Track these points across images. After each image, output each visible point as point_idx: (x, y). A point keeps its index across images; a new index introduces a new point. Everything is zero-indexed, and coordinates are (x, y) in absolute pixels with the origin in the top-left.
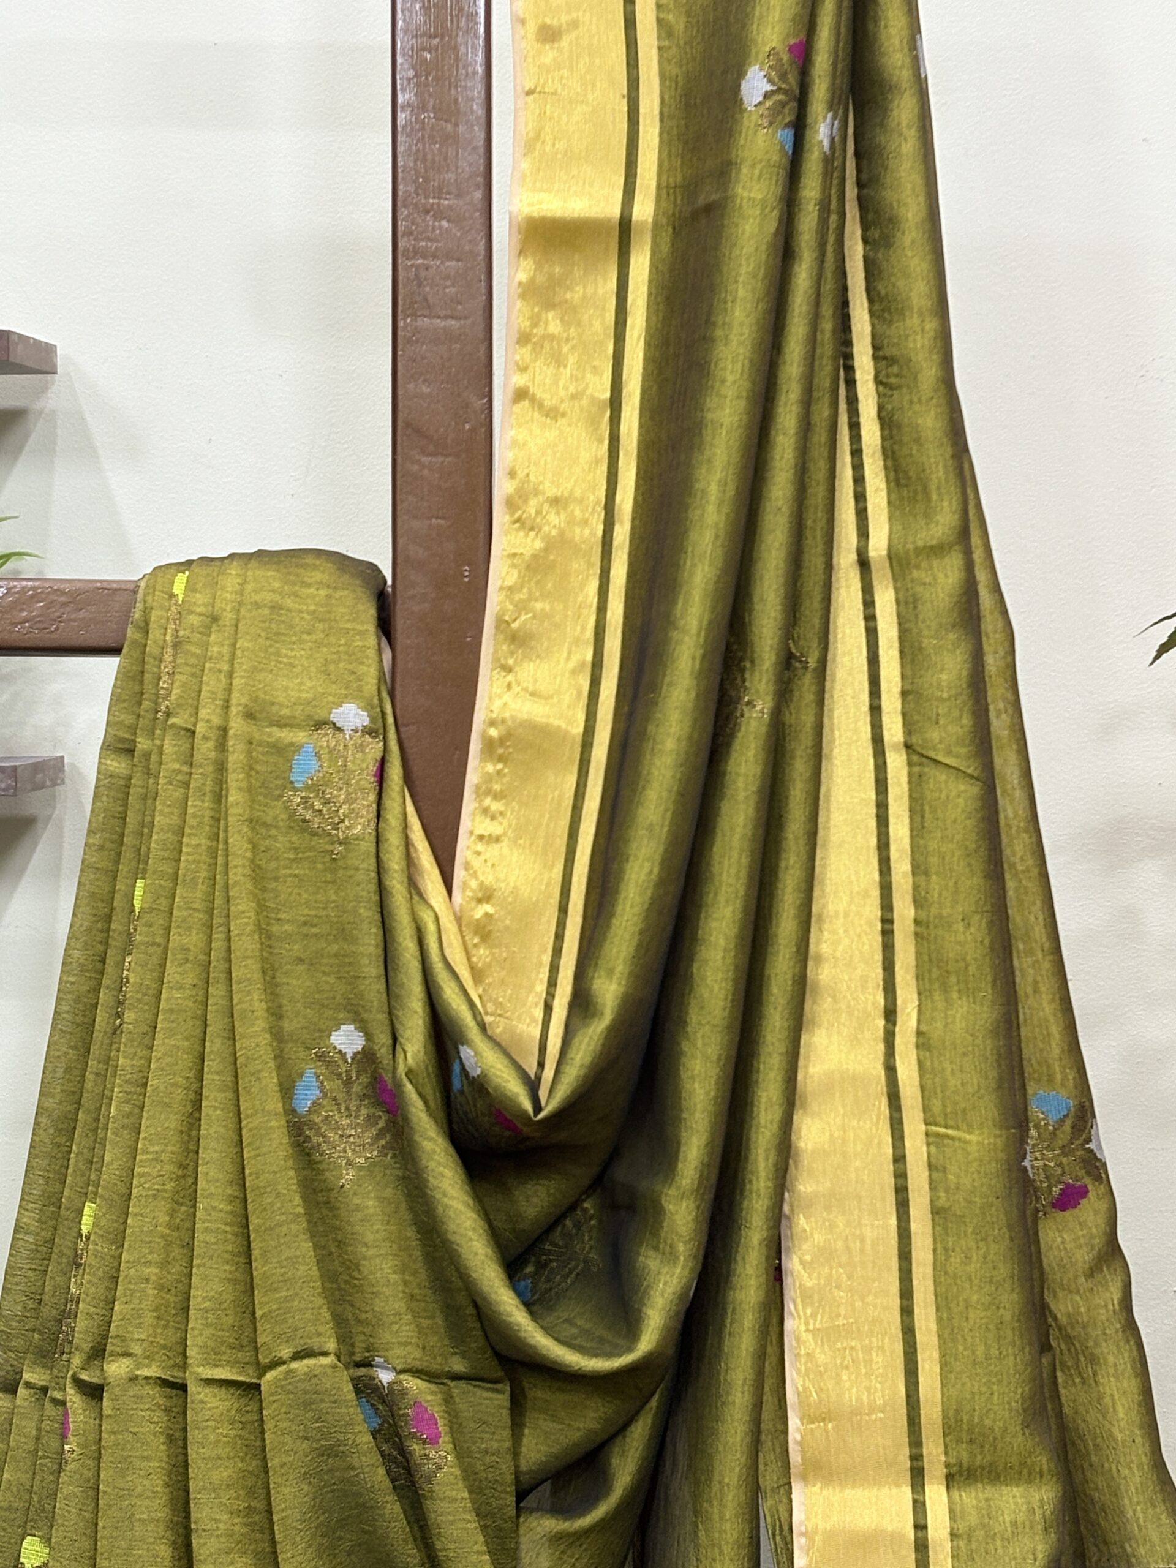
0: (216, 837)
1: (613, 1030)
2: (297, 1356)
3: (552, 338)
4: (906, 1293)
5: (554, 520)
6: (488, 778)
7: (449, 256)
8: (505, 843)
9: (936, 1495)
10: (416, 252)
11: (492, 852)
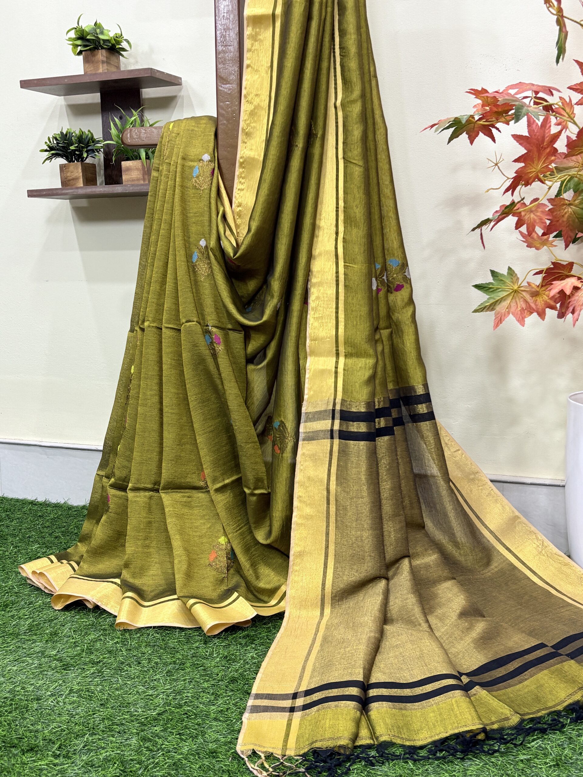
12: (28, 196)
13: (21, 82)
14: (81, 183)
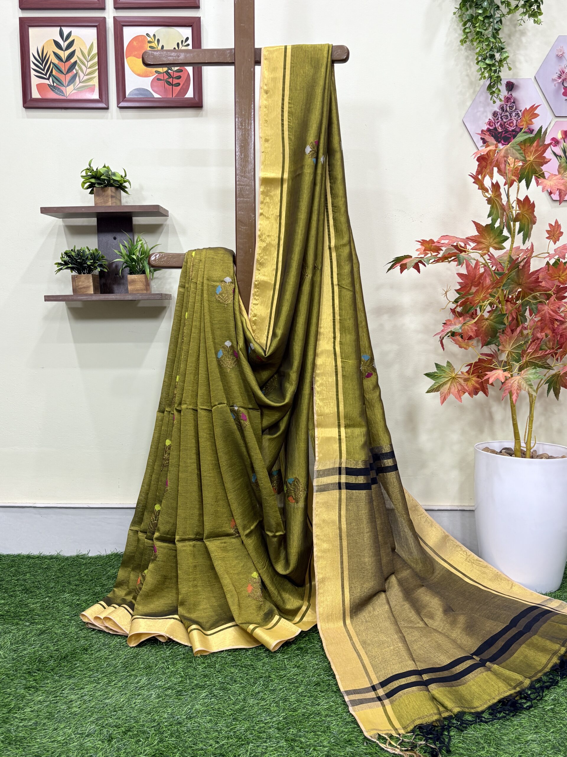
0: (202, 304)
1: (280, 339)
2: (219, 404)
3: (267, 202)
4: (337, 392)
5: (268, 240)
6: (255, 292)
7: (247, 185)
8: (259, 305)
9: (343, 430)
10: (240, 185)
11: (256, 307)
12: (45, 300)
13: (41, 208)
14: (91, 291)
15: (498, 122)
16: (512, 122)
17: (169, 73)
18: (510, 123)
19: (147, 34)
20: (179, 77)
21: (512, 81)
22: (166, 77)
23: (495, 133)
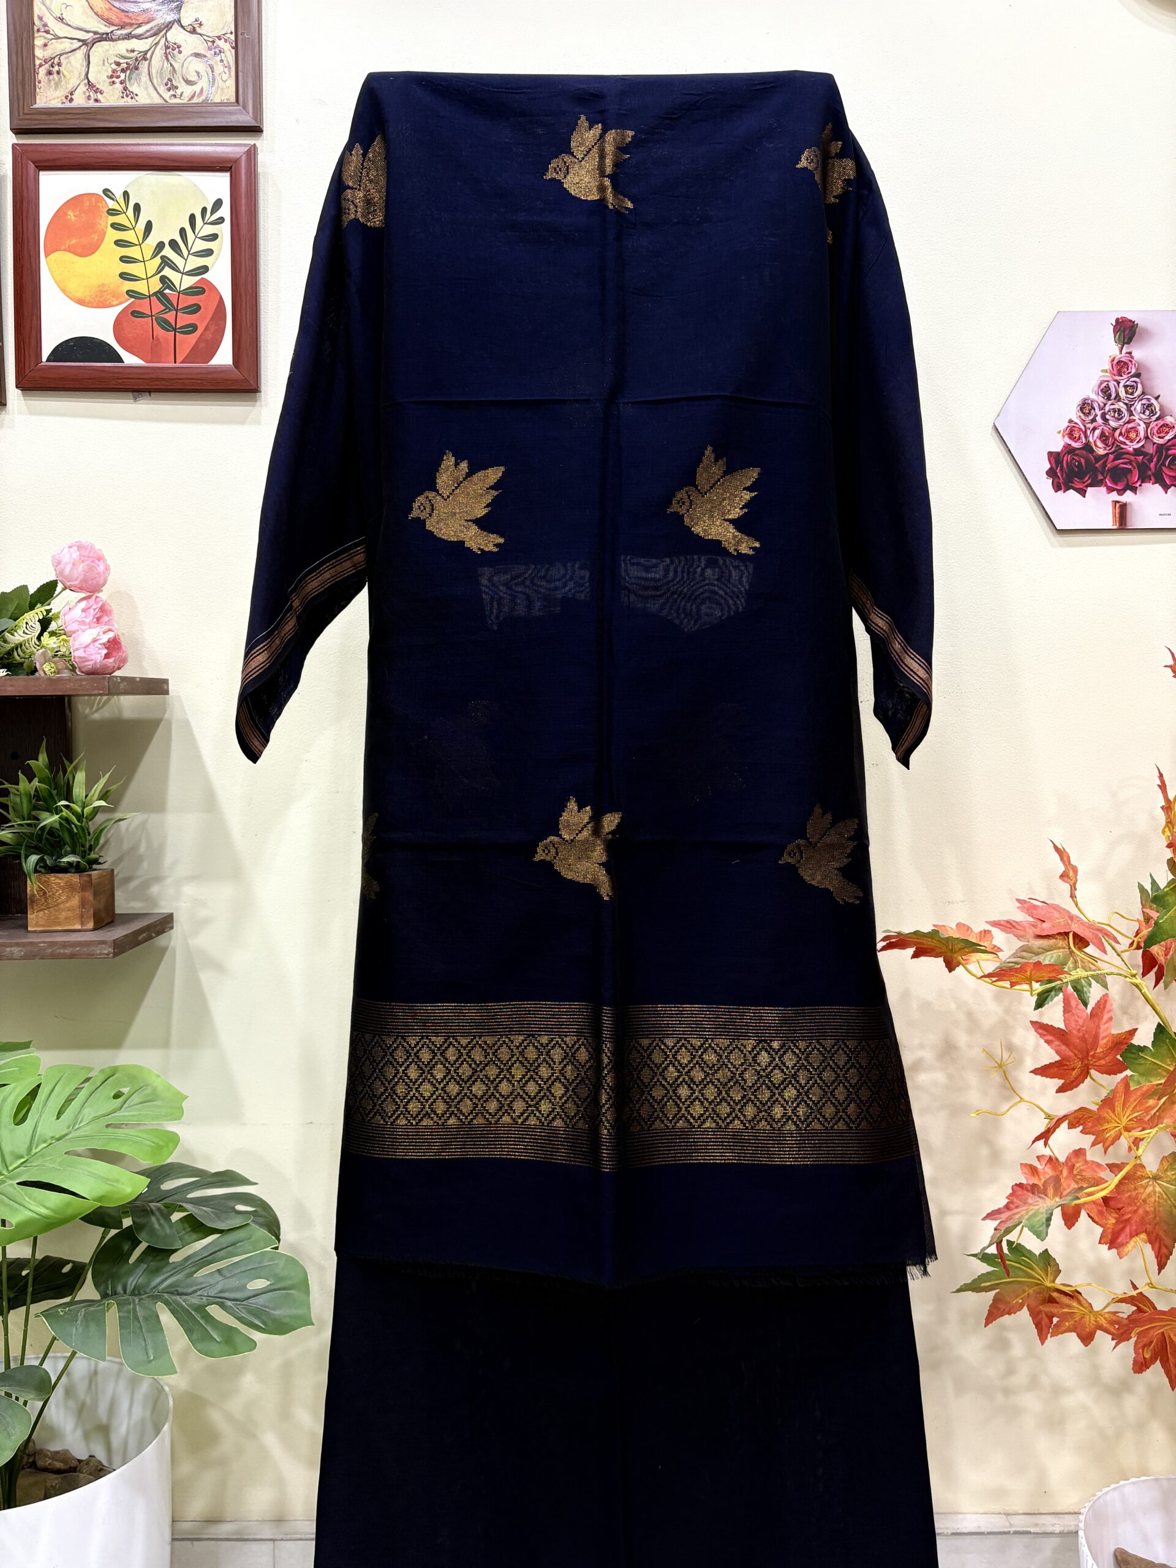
15: (1094, 429)
16: (1134, 429)
17: (164, 295)
18: (1128, 431)
19: (106, 191)
20: (195, 309)
21: (1130, 317)
22: (158, 307)
23: (1087, 460)
